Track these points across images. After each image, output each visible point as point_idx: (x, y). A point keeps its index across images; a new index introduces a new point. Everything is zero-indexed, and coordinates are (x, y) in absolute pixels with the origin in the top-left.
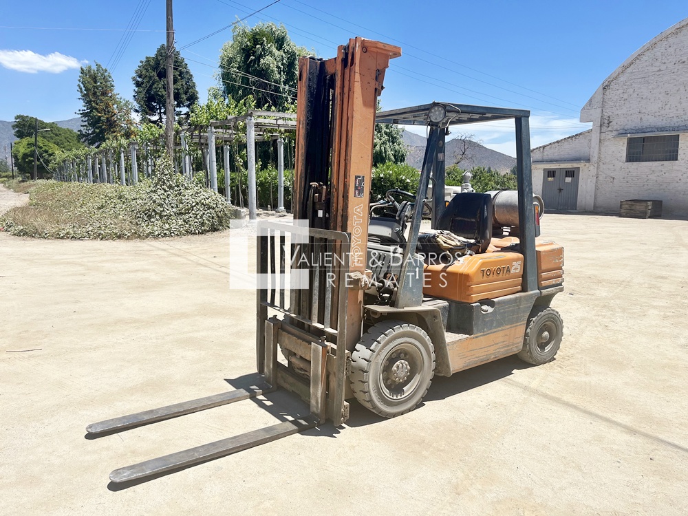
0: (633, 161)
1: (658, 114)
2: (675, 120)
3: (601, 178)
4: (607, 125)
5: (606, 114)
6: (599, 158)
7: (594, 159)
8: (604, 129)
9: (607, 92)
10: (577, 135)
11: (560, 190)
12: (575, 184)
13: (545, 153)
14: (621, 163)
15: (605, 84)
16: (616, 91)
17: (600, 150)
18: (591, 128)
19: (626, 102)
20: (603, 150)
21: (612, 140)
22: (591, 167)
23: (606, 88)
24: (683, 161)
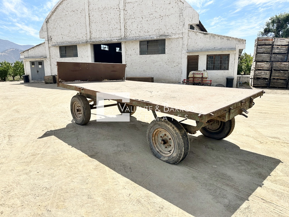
0: (63, 57)
1: (68, 35)
2: (74, 38)
3: (52, 65)
4: (50, 40)
5: (49, 35)
6: (50, 56)
7: (48, 57)
8: (50, 42)
9: (48, 25)
10: (40, 45)
11: (38, 71)
12: (43, 68)
13: (29, 53)
14: (58, 58)
15: (46, 20)
16: (51, 24)
17: (50, 52)
18: (45, 41)
19: (56, 29)
20: (51, 52)
21: (53, 47)
22: (48, 60)
23: (47, 22)
24: (80, 57)
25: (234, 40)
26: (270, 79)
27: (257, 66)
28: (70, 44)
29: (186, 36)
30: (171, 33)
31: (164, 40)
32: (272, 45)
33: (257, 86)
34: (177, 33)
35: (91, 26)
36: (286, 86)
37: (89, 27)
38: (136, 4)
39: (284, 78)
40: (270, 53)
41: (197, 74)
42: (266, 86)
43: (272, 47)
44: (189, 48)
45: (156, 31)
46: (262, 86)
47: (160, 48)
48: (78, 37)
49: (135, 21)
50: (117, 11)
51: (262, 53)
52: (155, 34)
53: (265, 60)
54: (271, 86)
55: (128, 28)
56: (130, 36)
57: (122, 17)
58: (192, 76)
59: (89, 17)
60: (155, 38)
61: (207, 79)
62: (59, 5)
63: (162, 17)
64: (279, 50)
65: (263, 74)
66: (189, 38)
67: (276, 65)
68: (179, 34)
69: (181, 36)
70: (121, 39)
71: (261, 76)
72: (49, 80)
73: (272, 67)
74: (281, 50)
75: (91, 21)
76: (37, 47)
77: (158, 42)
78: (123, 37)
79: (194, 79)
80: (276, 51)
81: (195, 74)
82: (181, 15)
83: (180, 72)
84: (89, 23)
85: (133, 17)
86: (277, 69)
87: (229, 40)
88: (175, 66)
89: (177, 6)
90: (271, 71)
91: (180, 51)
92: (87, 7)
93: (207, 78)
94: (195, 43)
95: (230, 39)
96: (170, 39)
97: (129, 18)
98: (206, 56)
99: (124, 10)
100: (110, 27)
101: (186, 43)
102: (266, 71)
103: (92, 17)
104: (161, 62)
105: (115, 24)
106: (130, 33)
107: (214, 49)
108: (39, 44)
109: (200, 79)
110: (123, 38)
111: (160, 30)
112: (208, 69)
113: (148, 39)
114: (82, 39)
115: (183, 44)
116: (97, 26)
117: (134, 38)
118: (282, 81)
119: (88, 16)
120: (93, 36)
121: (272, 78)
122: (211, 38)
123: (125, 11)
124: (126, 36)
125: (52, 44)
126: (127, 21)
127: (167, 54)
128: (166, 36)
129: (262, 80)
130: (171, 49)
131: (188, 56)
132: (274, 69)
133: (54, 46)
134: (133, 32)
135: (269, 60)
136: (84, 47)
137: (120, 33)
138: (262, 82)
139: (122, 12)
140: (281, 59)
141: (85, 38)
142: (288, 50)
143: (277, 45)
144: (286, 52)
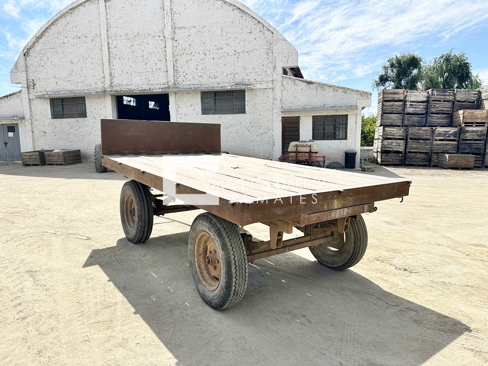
0: (57, 118)
1: (67, 79)
2: (80, 85)
3: (35, 132)
4: (32, 87)
5: (30, 77)
6: (31, 115)
7: (28, 116)
8: (31, 90)
9: (28, 59)
10: (10, 95)
11: (6, 144)
12: (17, 138)
14: (48, 120)
15: (25, 51)
16: (35, 58)
17: (31, 108)
18: (21, 89)
19: (44, 68)
20: (33, 109)
21: (38, 100)
22: (27, 124)
23: (26, 54)
24: (91, 118)
25: (355, 93)
26: (405, 153)
27: (385, 133)
28: (72, 95)
29: (278, 86)
30: (254, 80)
31: (243, 92)
32: (404, 101)
33: (386, 163)
34: (264, 80)
35: (112, 64)
36: (428, 163)
37: (108, 66)
38: (194, 30)
39: (424, 151)
40: (401, 113)
41: (302, 146)
42: (400, 163)
43: (405, 104)
44: (283, 105)
45: (229, 76)
46: (395, 163)
47: (237, 103)
48: (87, 83)
49: (192, 58)
50: (161, 41)
51: (391, 113)
52: (227, 80)
53: (394, 124)
54: (407, 163)
55: (180, 70)
56: (184, 83)
57: (169, 50)
58: (294, 149)
59: (109, 48)
60: (229, 88)
61: (318, 155)
62: (50, 26)
63: (238, 54)
64: (414, 109)
65: (395, 144)
66: (283, 88)
67: (413, 131)
68: (267, 82)
69: (271, 86)
70: (169, 88)
71: (392, 148)
72: (32, 160)
73: (407, 135)
74: (418, 109)
75: (111, 56)
76: (5, 99)
77: (233, 94)
78: (171, 84)
79: (297, 155)
80: (410, 110)
81: (299, 146)
82: (270, 51)
83: (272, 143)
84: (108, 59)
85: (187, 51)
86: (414, 137)
87: (346, 92)
88: (262, 134)
89: (262, 37)
90: (406, 140)
91: (269, 109)
92: (104, 32)
93: (317, 153)
94: (294, 97)
95: (348, 91)
96: (253, 89)
97: (181, 53)
98: (311, 119)
99: (173, 39)
100: (148, 66)
101: (278, 96)
102: (399, 141)
103: (114, 49)
104: (239, 127)
105: (157, 62)
106: (183, 77)
107: (323, 108)
108: (8, 94)
109: (307, 155)
110: (171, 87)
111: (236, 74)
112: (315, 138)
113: (216, 89)
114: (96, 86)
115: (275, 99)
116: (124, 64)
117: (190, 86)
118: (422, 156)
119: (107, 47)
120: (116, 81)
121: (408, 150)
122: (319, 89)
123: (174, 41)
124: (176, 82)
125: (36, 94)
126: (177, 58)
127: (248, 114)
128: (245, 84)
129: (394, 155)
130: (255, 105)
131: (283, 117)
132: (410, 137)
133: (40, 98)
134: (189, 77)
135: (400, 124)
136: (98, 101)
137: (165, 78)
138: (394, 158)
139: (169, 43)
140: (418, 122)
141: (100, 85)
142: (427, 108)
143: (411, 102)
144: (424, 112)
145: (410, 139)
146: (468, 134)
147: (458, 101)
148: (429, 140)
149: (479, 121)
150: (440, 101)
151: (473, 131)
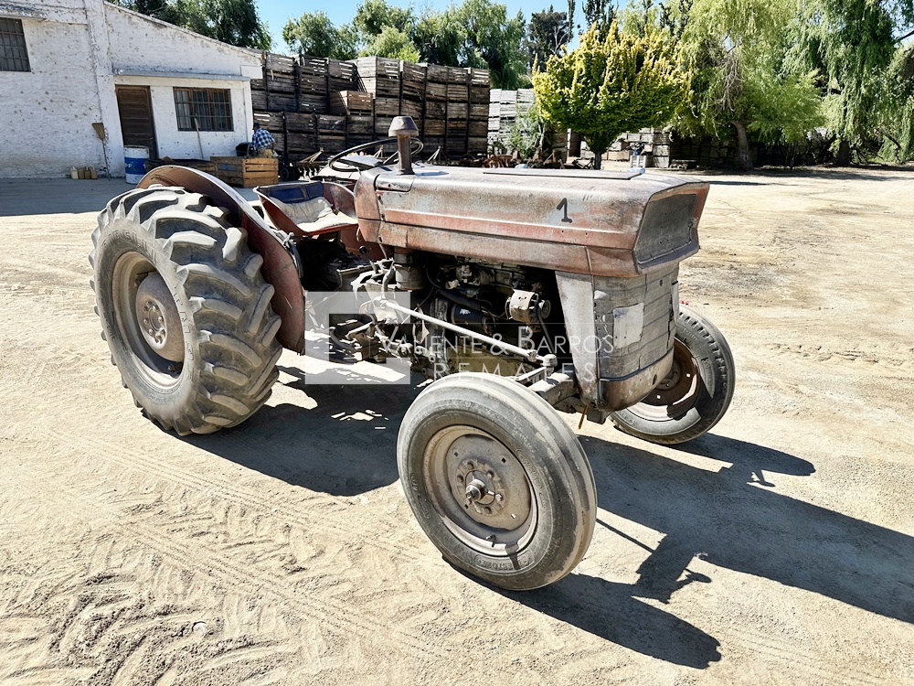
29: (98, 22)
31: (16, 24)
32: (265, 70)
40: (262, 90)
43: (266, 75)
44: (115, 61)
64: (280, 84)
66: (110, 29)
68: (72, 10)
69: (81, 19)
73: (284, 125)
74: (284, 85)
80: (275, 85)
86: (294, 129)
87: (223, 51)
90: (285, 133)
94: (133, 49)
98: (171, 92)
104: (20, 101)
107: (190, 73)
121: (289, 149)
130: (50, 56)
131: (117, 86)
132: (288, 128)
142: (296, 83)
143: (274, 72)
144: (292, 89)
145: (290, 131)
146: (355, 126)
147: (333, 77)
148: (313, 133)
149: (364, 108)
150: (311, 74)
151: (359, 122)
